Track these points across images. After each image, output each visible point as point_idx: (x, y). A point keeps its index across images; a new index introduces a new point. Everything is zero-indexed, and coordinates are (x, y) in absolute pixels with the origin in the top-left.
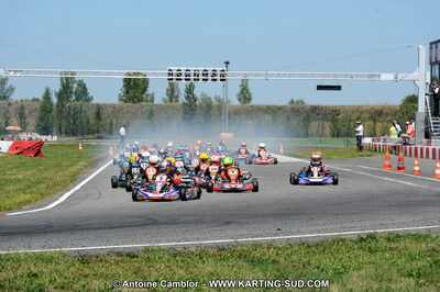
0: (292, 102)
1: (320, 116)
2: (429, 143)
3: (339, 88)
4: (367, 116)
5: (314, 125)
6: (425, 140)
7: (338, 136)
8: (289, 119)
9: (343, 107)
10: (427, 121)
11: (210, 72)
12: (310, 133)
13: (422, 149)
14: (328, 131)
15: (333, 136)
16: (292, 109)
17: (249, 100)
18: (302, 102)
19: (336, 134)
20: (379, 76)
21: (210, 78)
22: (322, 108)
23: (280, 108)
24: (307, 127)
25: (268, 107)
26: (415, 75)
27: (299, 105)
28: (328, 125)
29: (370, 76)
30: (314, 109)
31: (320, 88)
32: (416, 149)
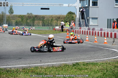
0: (28, 14)
1: (38, 19)
2: (80, 28)
3: (48, 9)
4: (55, 19)
5: (36, 22)
6: (79, 28)
7: (44, 26)
8: (27, 20)
9: (46, 15)
10: (79, 21)
11: (3, 3)
12: (34, 24)
13: (78, 31)
14: (41, 24)
15: (43, 26)
16: (28, 16)
17: (13, 13)
18: (32, 14)
19: (44, 25)
20: (63, 5)
21: (2, 5)
23: (24, 16)
24: (34, 23)
25: (20, 15)
26: (75, 5)
27: (31, 15)
28: (41, 22)
29: (59, 5)
30: (36, 16)
31: (42, 9)
32: (76, 31)
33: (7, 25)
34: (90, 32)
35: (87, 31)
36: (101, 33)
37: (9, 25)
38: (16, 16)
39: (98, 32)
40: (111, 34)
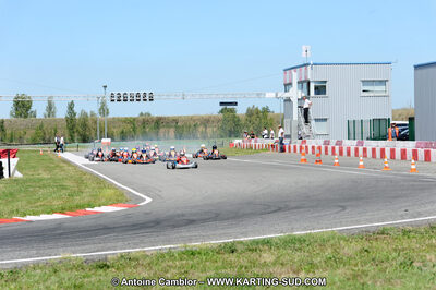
0: (141, 114)
1: (164, 124)
2: (305, 142)
6: (299, 141)
9: (180, 117)
11: (142, 95)
12: (159, 136)
13: (300, 146)
14: (172, 134)
15: (176, 138)
16: (143, 120)
17: (107, 113)
18: (149, 115)
20: (265, 94)
21: (142, 98)
22: (165, 118)
23: (134, 119)
24: (157, 133)
25: (126, 118)
27: (148, 117)
28: (172, 131)
29: (258, 94)
32: (295, 147)
33: (109, 140)
34: (333, 148)
35: (326, 149)
36: (365, 150)
37: (113, 140)
38: (119, 120)
39: (357, 150)
40: (393, 151)
